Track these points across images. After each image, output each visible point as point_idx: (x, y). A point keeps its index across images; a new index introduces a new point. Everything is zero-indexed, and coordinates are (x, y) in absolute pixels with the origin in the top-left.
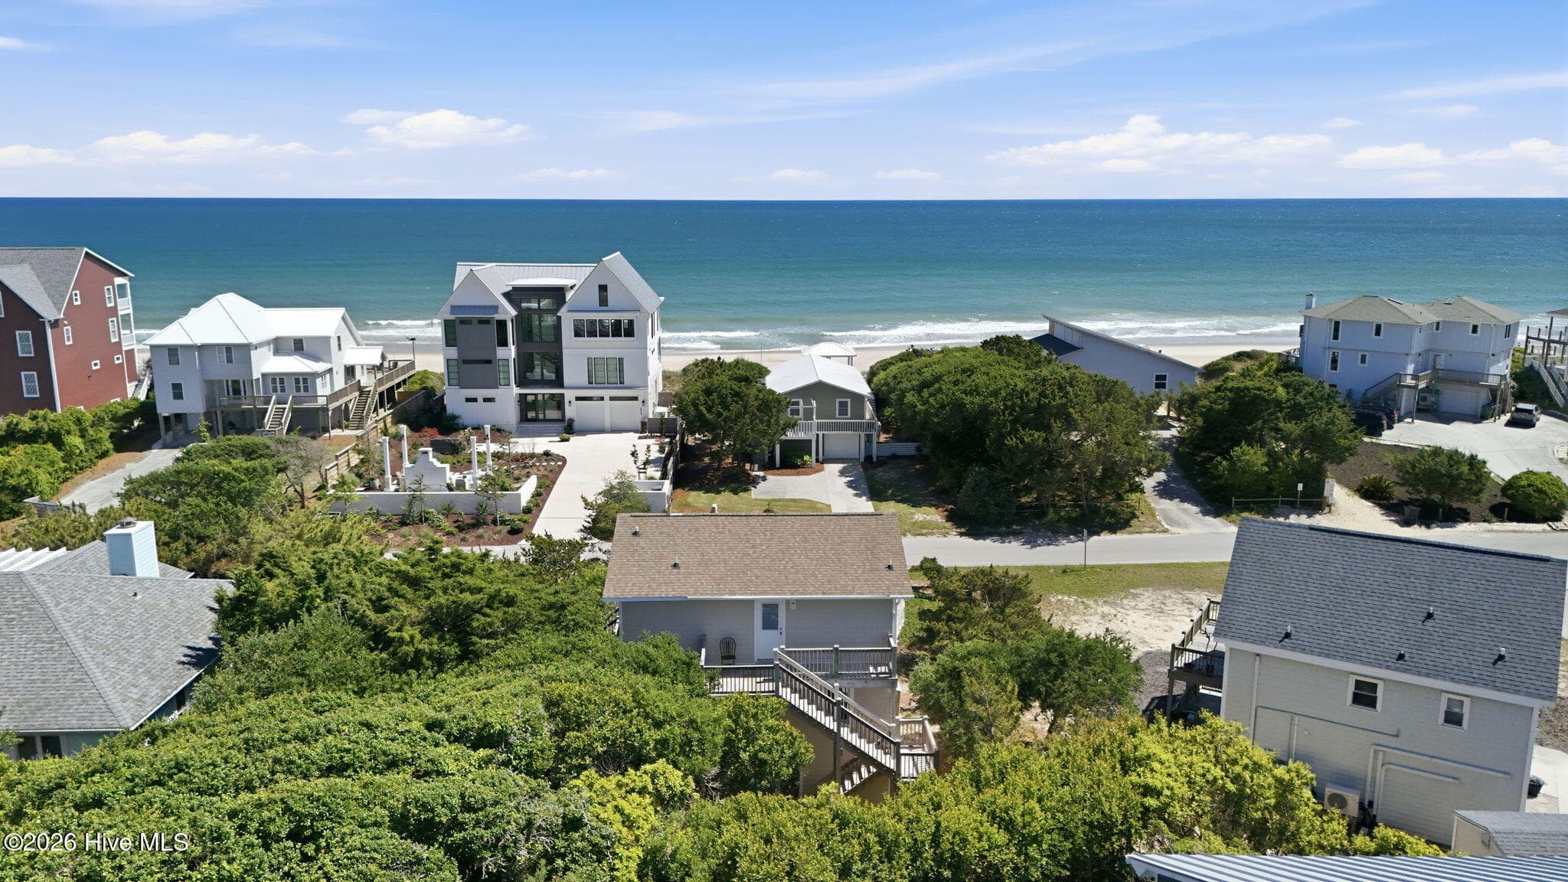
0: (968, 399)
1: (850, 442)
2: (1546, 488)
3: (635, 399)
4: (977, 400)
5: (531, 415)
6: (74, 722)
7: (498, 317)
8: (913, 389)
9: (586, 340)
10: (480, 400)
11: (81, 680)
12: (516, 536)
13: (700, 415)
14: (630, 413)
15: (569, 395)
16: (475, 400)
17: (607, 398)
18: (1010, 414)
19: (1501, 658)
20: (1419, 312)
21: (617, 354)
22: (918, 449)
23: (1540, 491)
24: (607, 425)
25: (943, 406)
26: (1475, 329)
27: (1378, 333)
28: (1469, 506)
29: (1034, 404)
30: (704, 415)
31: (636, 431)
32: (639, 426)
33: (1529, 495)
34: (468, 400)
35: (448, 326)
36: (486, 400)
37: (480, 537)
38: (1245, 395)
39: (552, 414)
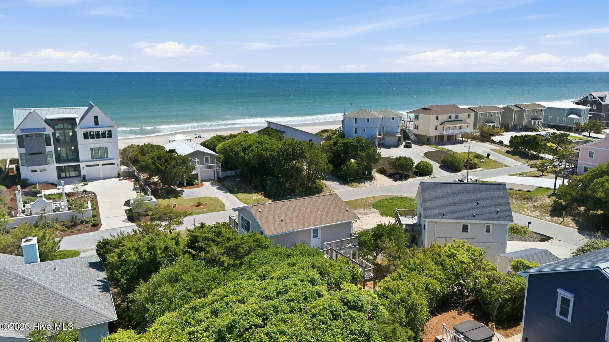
0: (264, 153)
1: (210, 172)
2: (428, 166)
3: (114, 164)
4: (268, 153)
5: (63, 175)
6: (87, 322)
7: (45, 133)
8: (240, 151)
9: (89, 140)
10: (38, 171)
11: (76, 306)
12: (96, 227)
13: (158, 168)
14: (113, 170)
15: (82, 165)
16: (36, 171)
17: (101, 165)
18: (283, 157)
19: (498, 212)
20: (377, 114)
21: (104, 145)
22: (236, 173)
23: (427, 167)
24: (102, 176)
25: (254, 156)
26: (393, 119)
27: (368, 122)
28: (409, 174)
29: (291, 153)
30: (160, 168)
31: (115, 177)
32: (117, 175)
33: (424, 168)
34: (33, 171)
35: (19, 137)
36: (41, 171)
37: (79, 230)
38: (348, 145)
39: (73, 173)
